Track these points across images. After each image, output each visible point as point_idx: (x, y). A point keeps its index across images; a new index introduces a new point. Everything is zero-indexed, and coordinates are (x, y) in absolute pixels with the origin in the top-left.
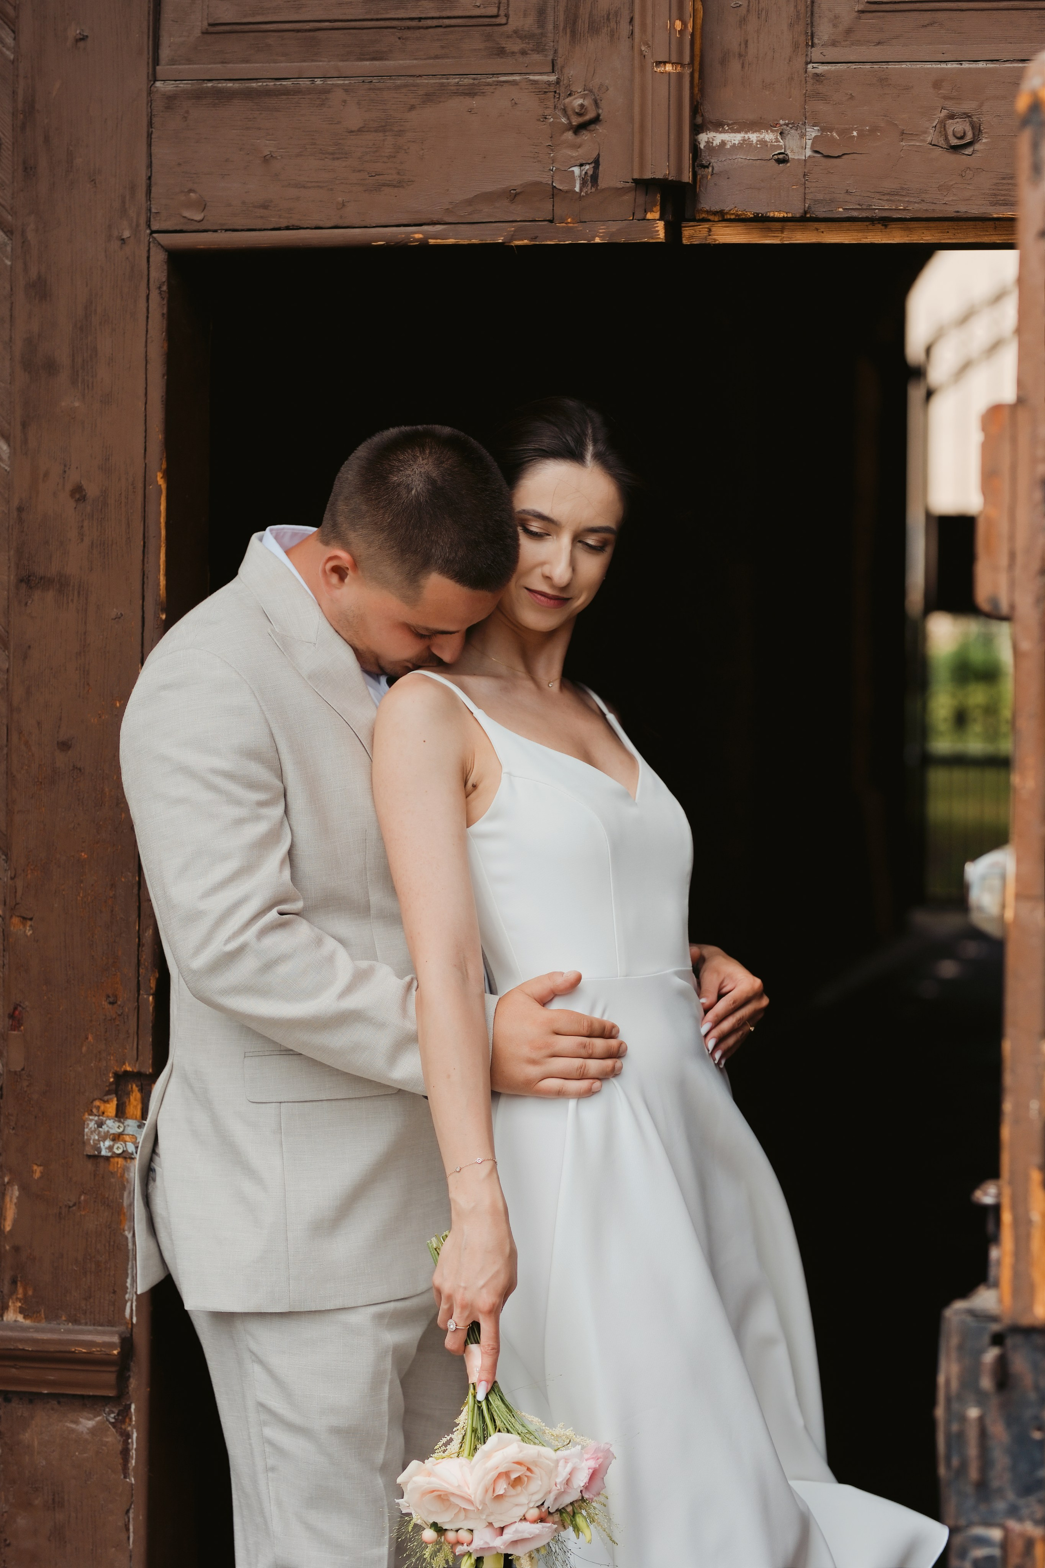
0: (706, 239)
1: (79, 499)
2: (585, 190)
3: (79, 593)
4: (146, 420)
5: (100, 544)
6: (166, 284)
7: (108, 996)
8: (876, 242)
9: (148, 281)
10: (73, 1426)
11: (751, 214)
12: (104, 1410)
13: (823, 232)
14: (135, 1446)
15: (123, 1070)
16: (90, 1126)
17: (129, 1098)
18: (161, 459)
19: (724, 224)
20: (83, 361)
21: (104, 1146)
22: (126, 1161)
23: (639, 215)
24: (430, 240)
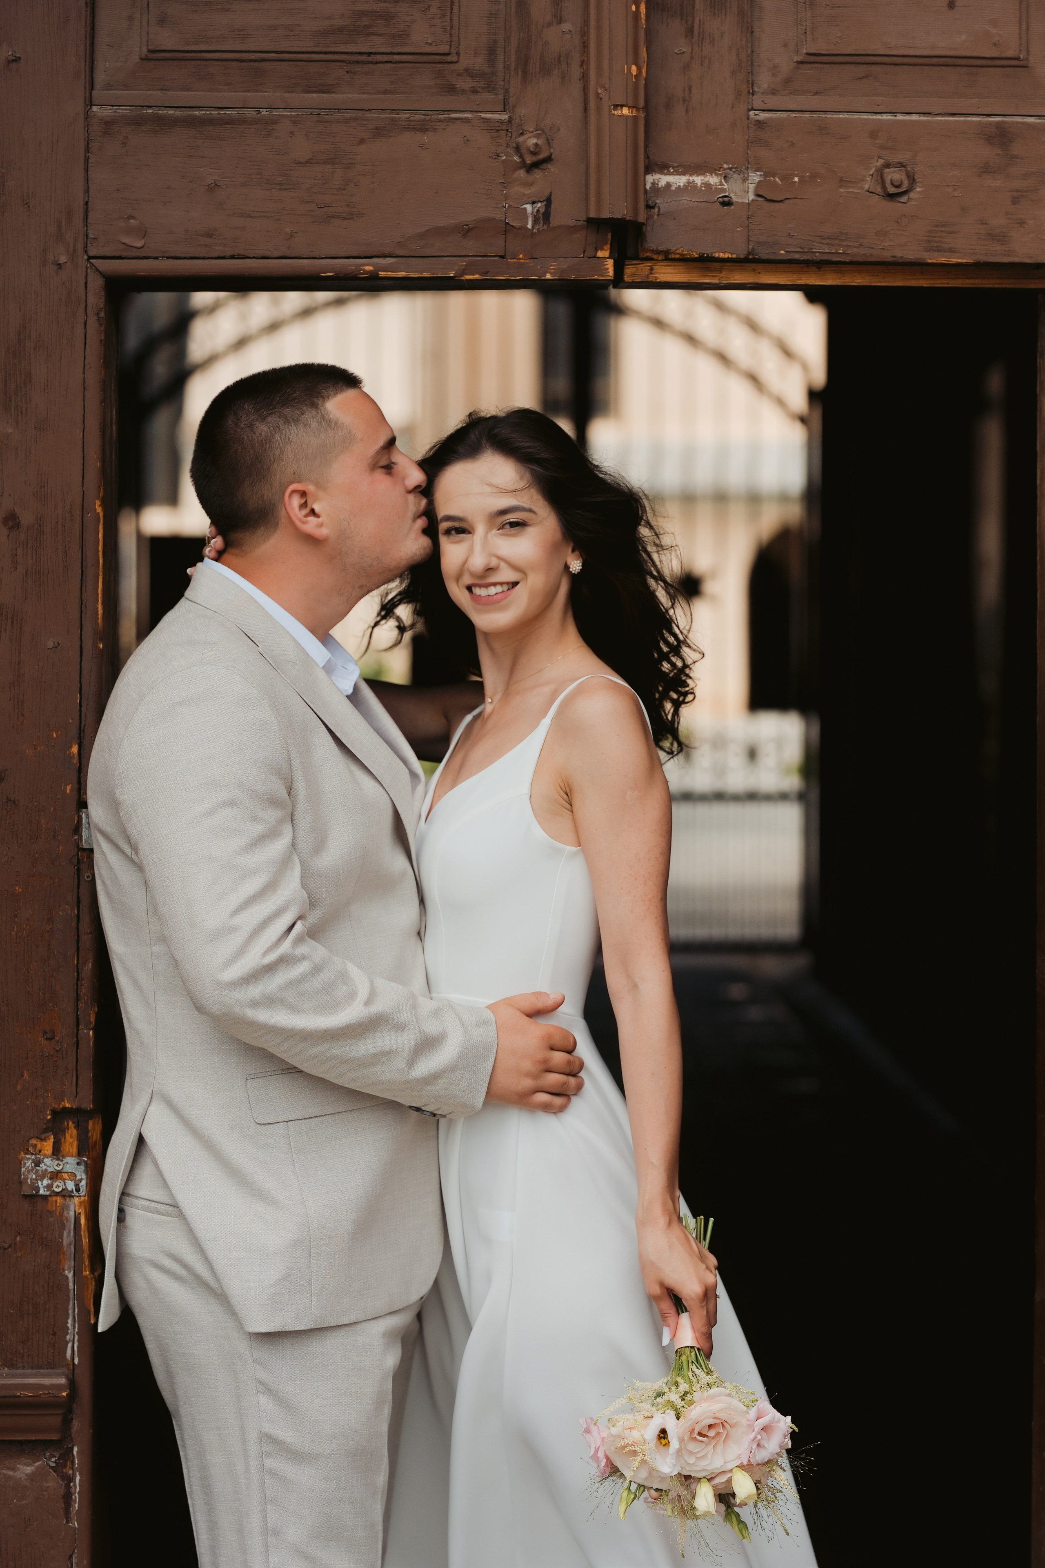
0: (648, 277)
1: (11, 526)
2: (537, 227)
3: (12, 622)
4: (83, 447)
5: (36, 572)
6: (103, 309)
7: (45, 1032)
8: (811, 284)
9: (86, 307)
10: (11, 1473)
11: (697, 254)
12: (45, 1455)
13: (759, 273)
14: (78, 1490)
15: (61, 1106)
16: (27, 1165)
17: (65, 1135)
18: (99, 487)
19: (666, 263)
20: (17, 387)
21: (42, 1185)
22: (65, 1200)
23: (590, 253)
24: (380, 273)
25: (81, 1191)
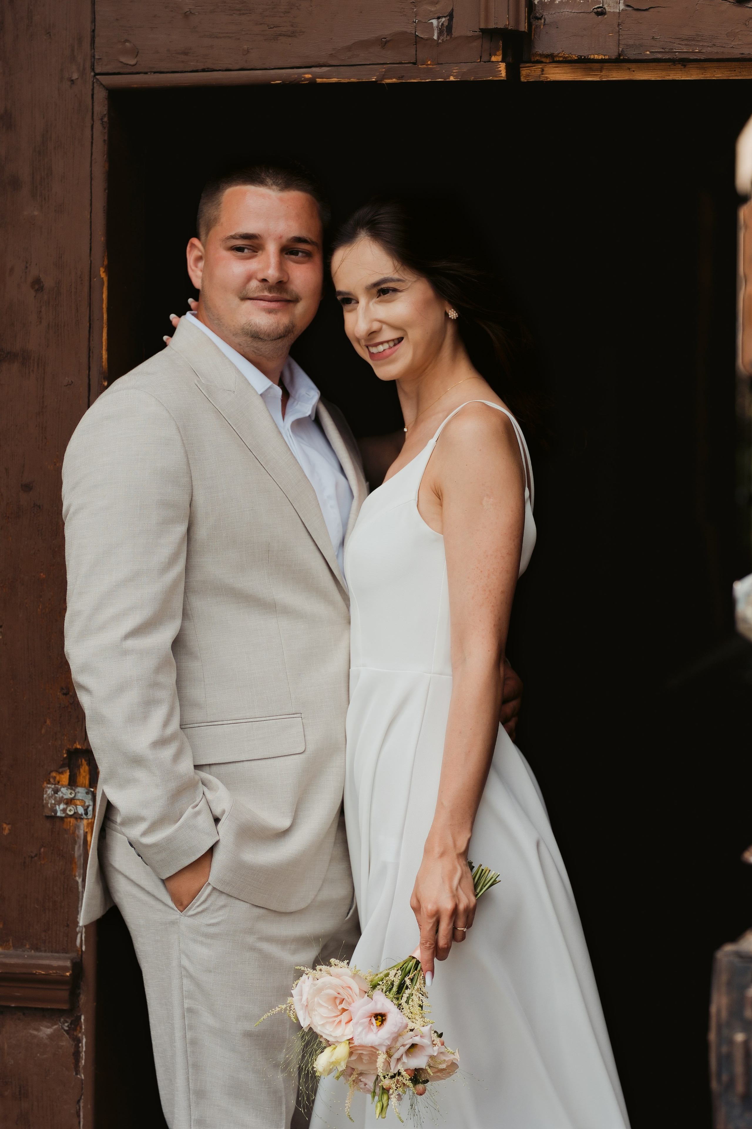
0: (539, 77)
1: (38, 289)
2: (442, 38)
3: (38, 365)
4: (91, 225)
5: (55, 326)
6: (107, 116)
7: (62, 689)
8: (677, 79)
9: (93, 113)
10: (35, 1033)
11: (576, 57)
12: (60, 1021)
13: (634, 71)
14: (84, 1049)
15: (74, 747)
16: (48, 792)
17: (80, 770)
18: (103, 257)
19: (554, 65)
20: (41, 178)
21: (59, 808)
22: (77, 821)
23: (485, 58)
24: (317, 80)
25: (89, 814)
